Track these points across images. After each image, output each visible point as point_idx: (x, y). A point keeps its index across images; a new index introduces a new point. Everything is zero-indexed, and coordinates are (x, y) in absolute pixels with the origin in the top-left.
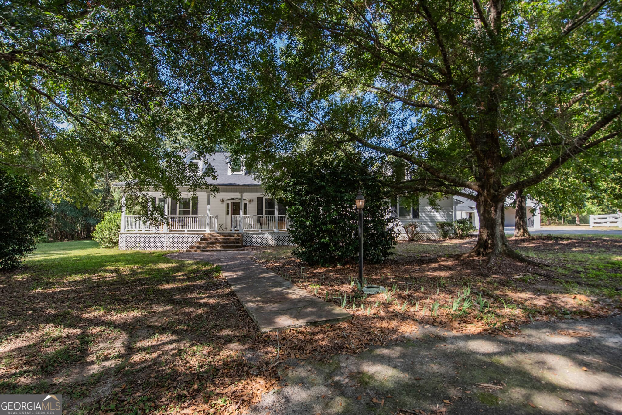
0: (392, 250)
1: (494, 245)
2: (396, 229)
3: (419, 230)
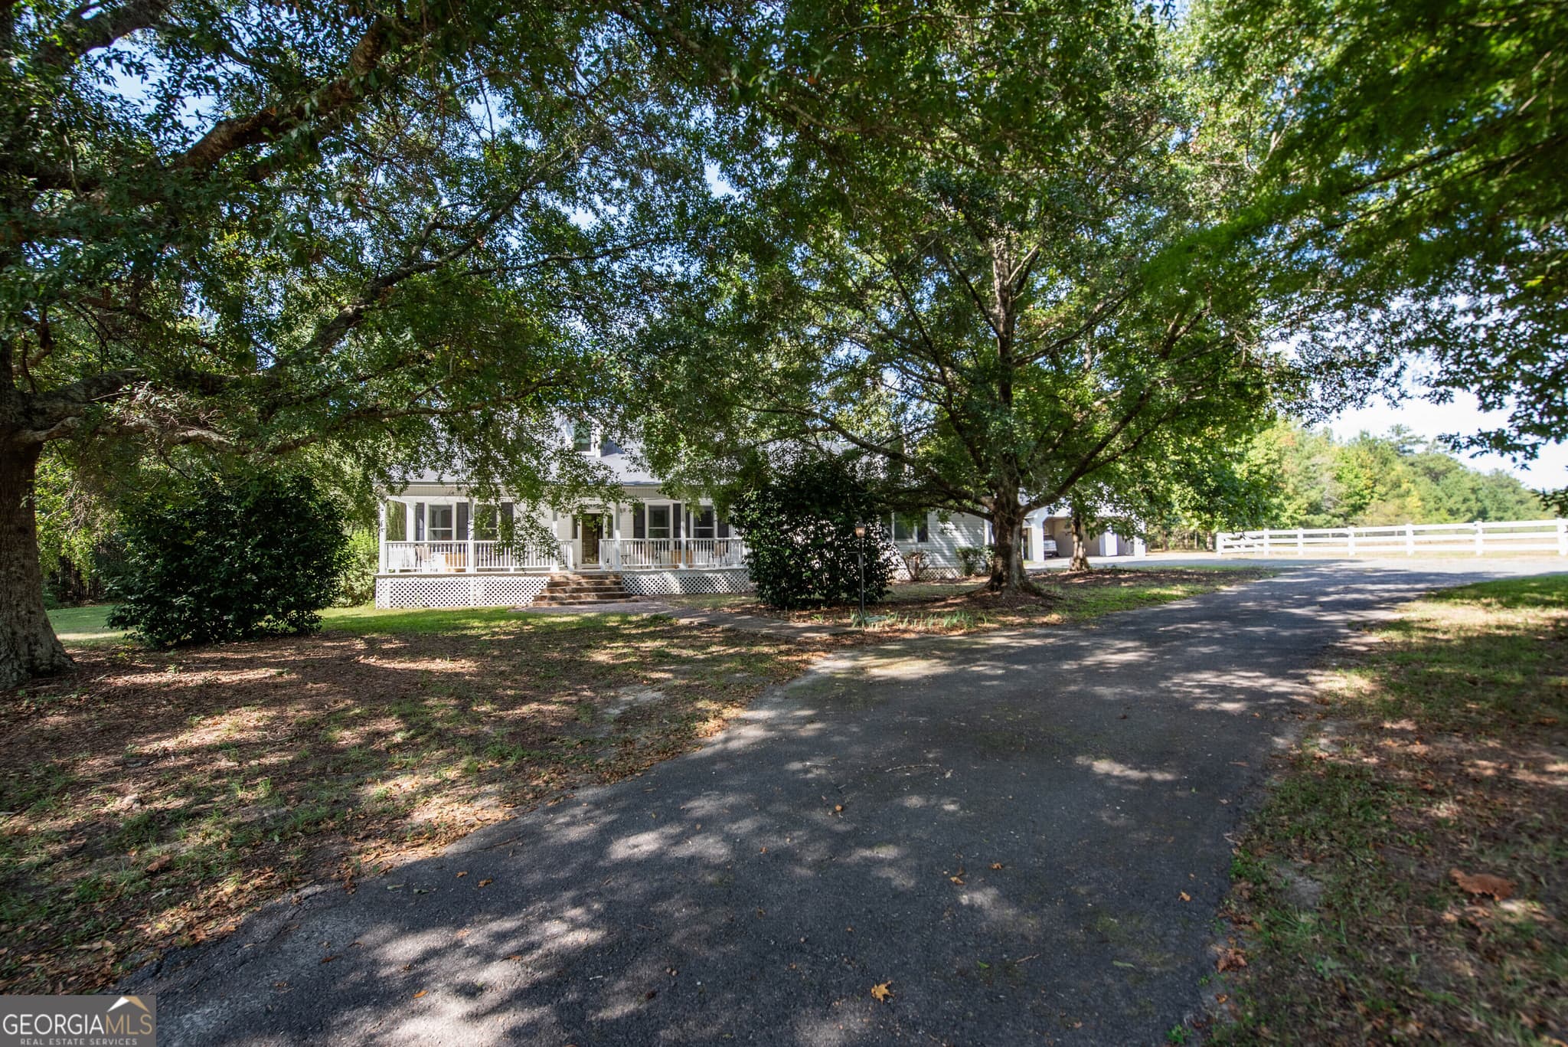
0: (889, 588)
1: (1009, 578)
2: (893, 559)
3: (927, 561)
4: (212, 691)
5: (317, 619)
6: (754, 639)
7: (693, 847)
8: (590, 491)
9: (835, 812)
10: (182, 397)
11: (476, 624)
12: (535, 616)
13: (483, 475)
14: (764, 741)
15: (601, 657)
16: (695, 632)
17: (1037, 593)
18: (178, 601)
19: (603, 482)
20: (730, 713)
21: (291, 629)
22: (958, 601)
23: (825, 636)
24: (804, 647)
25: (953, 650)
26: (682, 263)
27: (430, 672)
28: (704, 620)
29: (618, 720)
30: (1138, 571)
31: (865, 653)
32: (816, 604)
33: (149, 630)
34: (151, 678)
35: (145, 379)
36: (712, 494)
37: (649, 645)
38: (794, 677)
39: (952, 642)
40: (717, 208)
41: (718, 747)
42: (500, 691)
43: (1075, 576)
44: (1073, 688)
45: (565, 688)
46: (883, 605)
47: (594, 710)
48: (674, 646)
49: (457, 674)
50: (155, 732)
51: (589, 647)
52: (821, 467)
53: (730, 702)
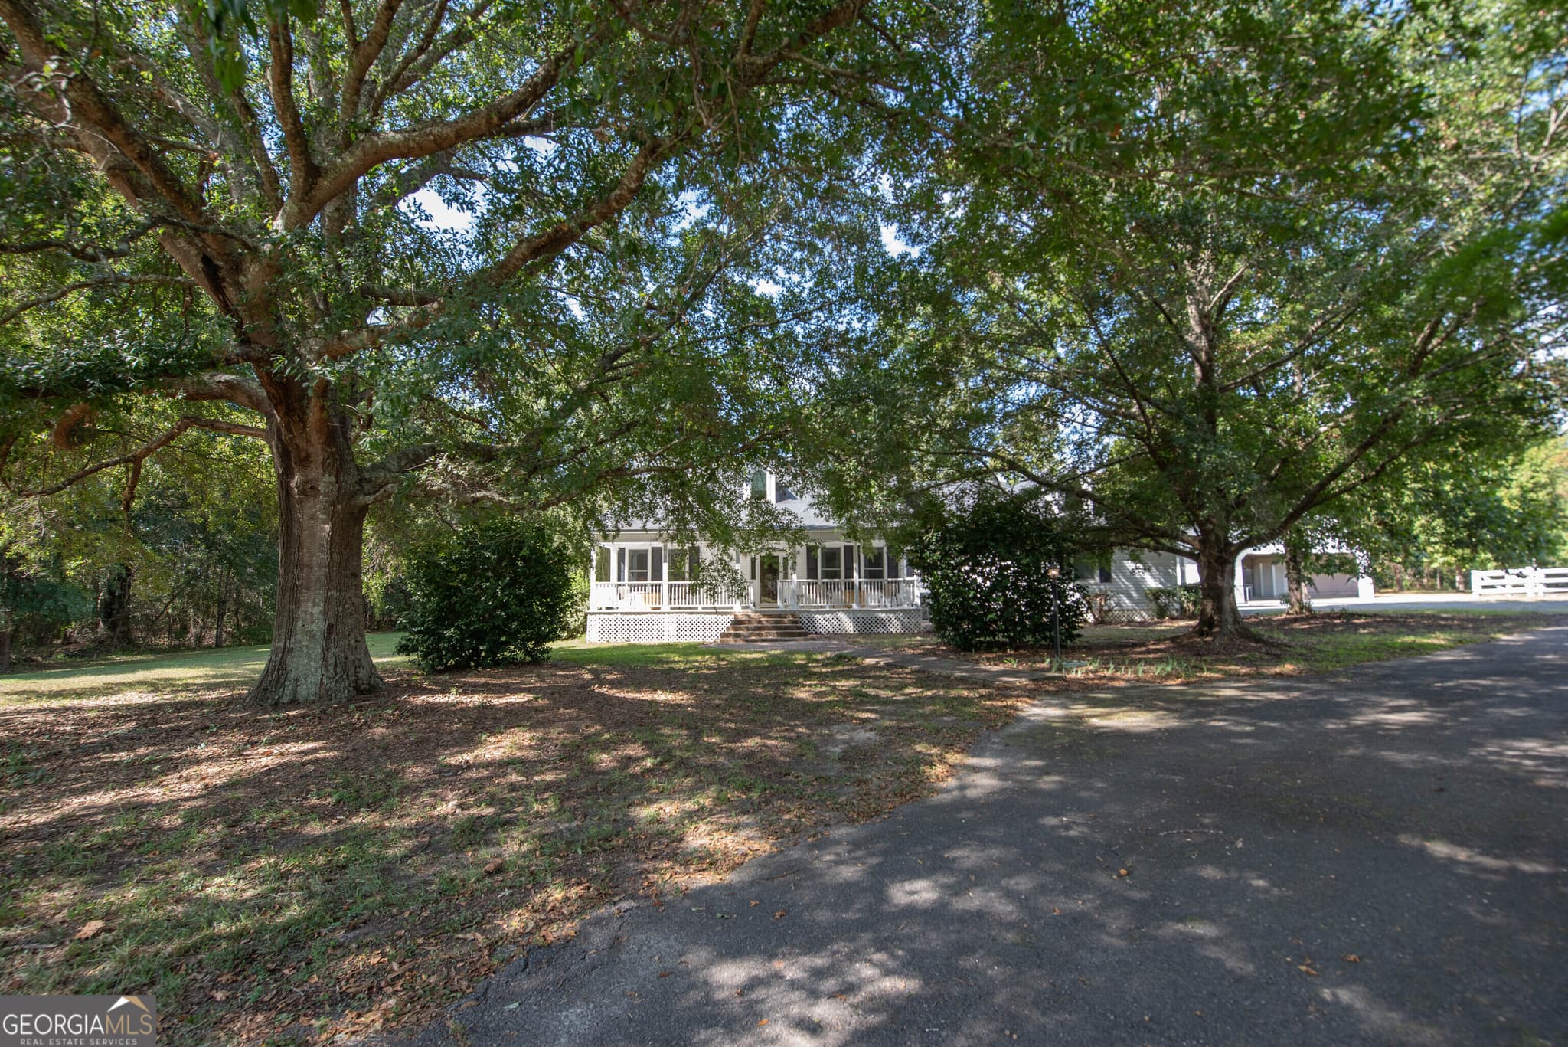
0: (1079, 632)
1: (1221, 624)
3: (1112, 603)
4: (488, 712)
5: (548, 650)
6: (949, 683)
7: (974, 900)
8: (775, 536)
9: (1120, 876)
10: (470, 465)
11: (677, 659)
12: (726, 652)
13: (682, 522)
14: (1003, 790)
15: (802, 694)
16: (884, 673)
17: (1258, 639)
18: (447, 633)
19: (788, 527)
20: (954, 758)
21: (528, 659)
22: (1161, 646)
23: (1025, 681)
24: (1005, 692)
25: (1176, 701)
26: (860, 320)
27: (653, 702)
28: (890, 660)
29: (842, 759)
30: (1375, 615)
31: (1075, 701)
32: (1002, 647)
33: (425, 656)
34: (439, 698)
35: (444, 451)
36: (885, 536)
37: (844, 684)
38: (1006, 724)
39: (1171, 691)
40: (894, 267)
41: (956, 793)
42: (722, 724)
43: (1296, 620)
44: (1351, 751)
45: (780, 724)
46: (1074, 649)
47: (816, 748)
48: (869, 686)
49: (679, 706)
50: (453, 746)
51: (787, 684)
52: (1000, 507)
53: (948, 746)
